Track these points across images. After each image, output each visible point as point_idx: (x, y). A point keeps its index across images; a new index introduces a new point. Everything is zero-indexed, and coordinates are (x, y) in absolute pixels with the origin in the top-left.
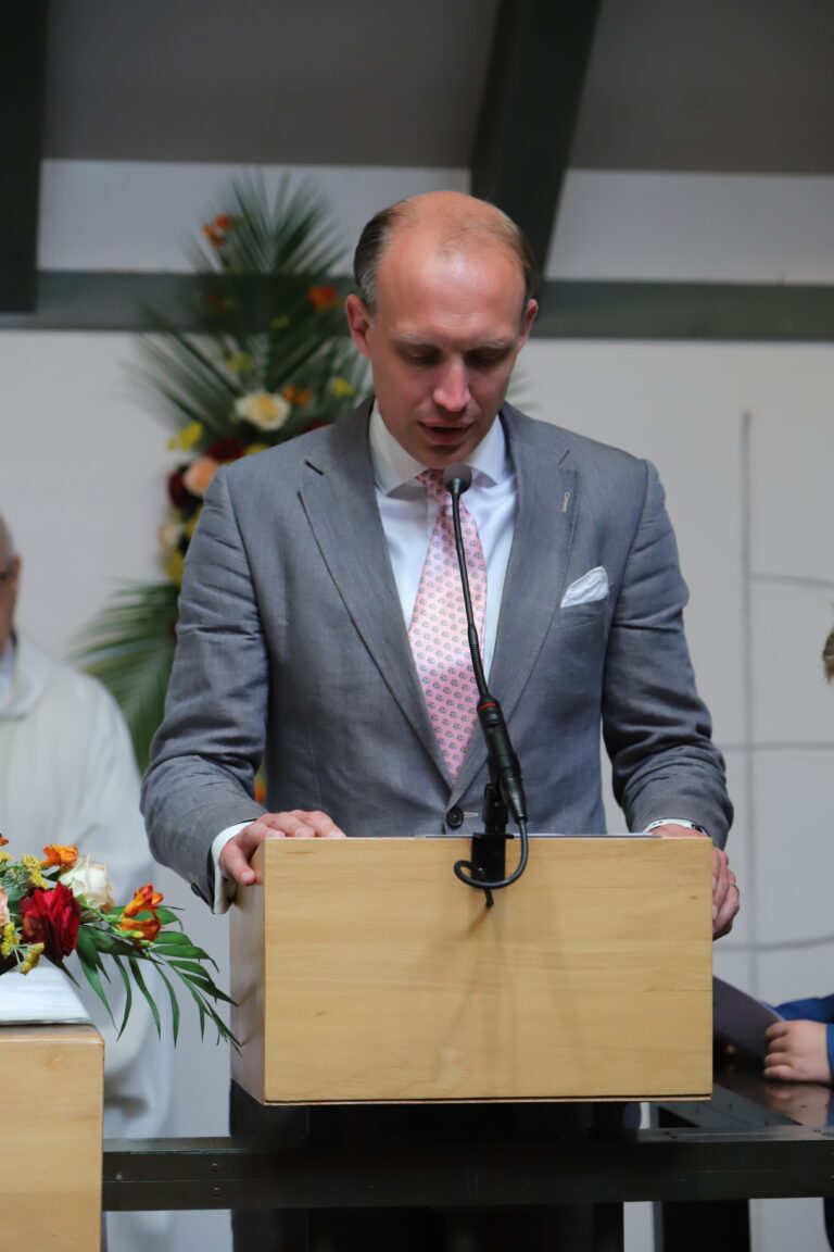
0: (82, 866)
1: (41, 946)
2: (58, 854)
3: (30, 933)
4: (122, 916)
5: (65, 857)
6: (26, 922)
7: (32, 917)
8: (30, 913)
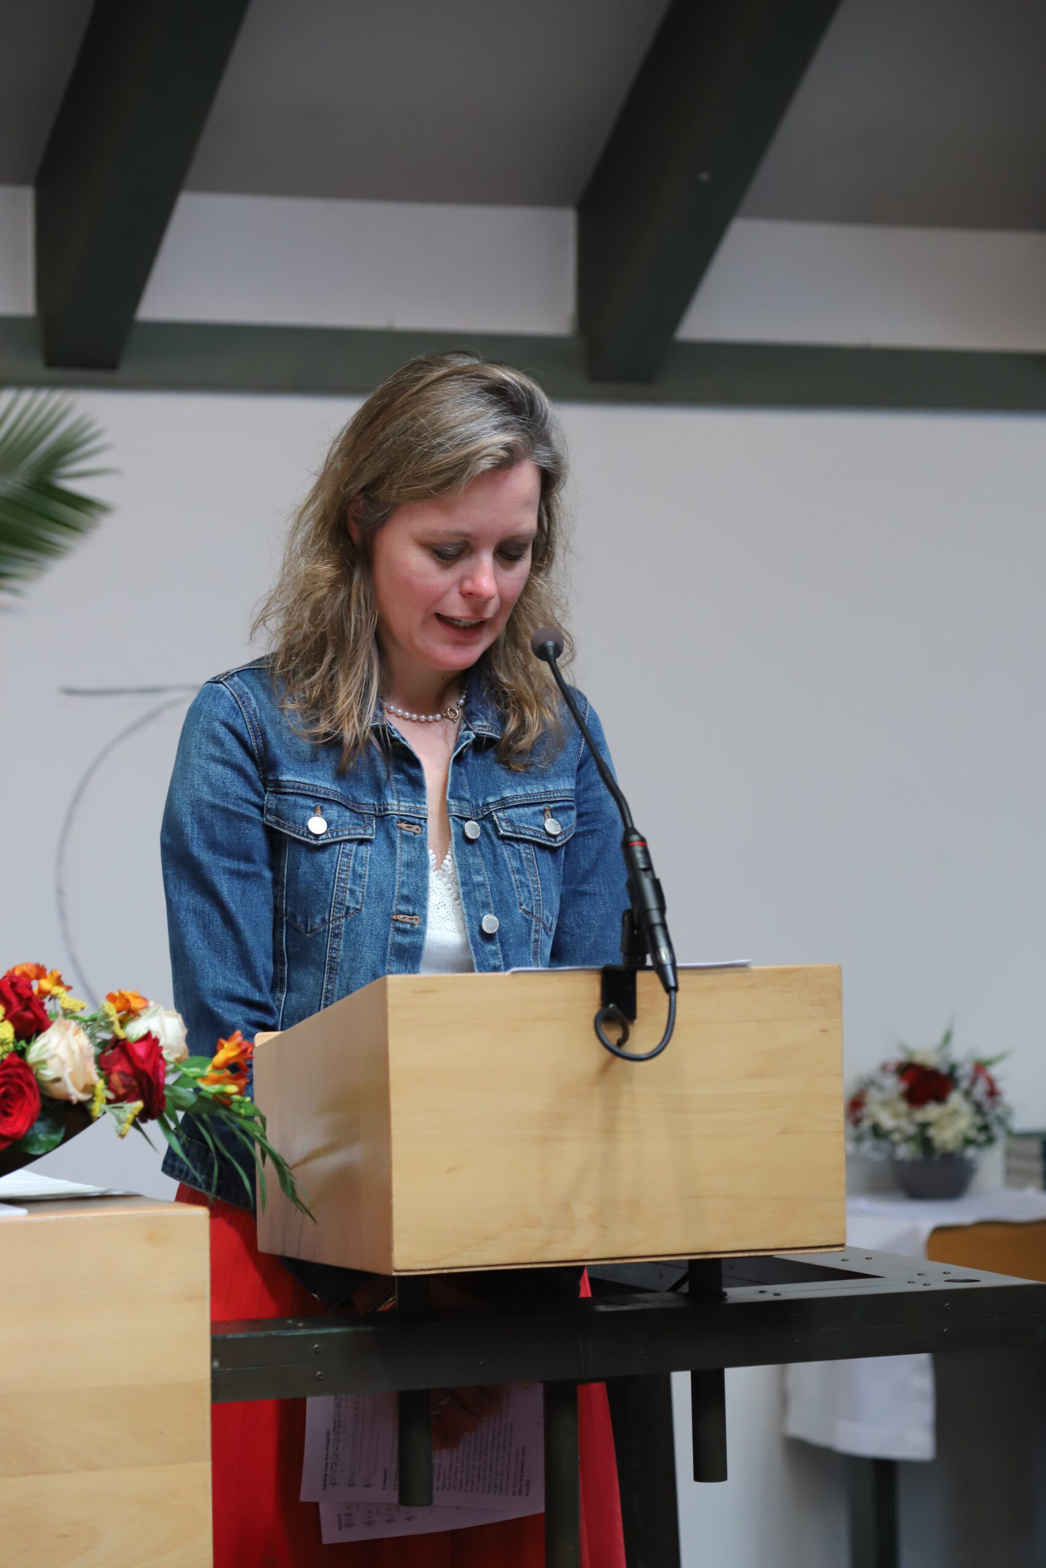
0: (155, 1013)
1: (139, 1105)
2: (128, 1001)
3: (122, 1091)
4: (209, 1068)
5: (135, 1004)
6: (115, 1078)
7: (121, 1072)
8: (118, 1067)
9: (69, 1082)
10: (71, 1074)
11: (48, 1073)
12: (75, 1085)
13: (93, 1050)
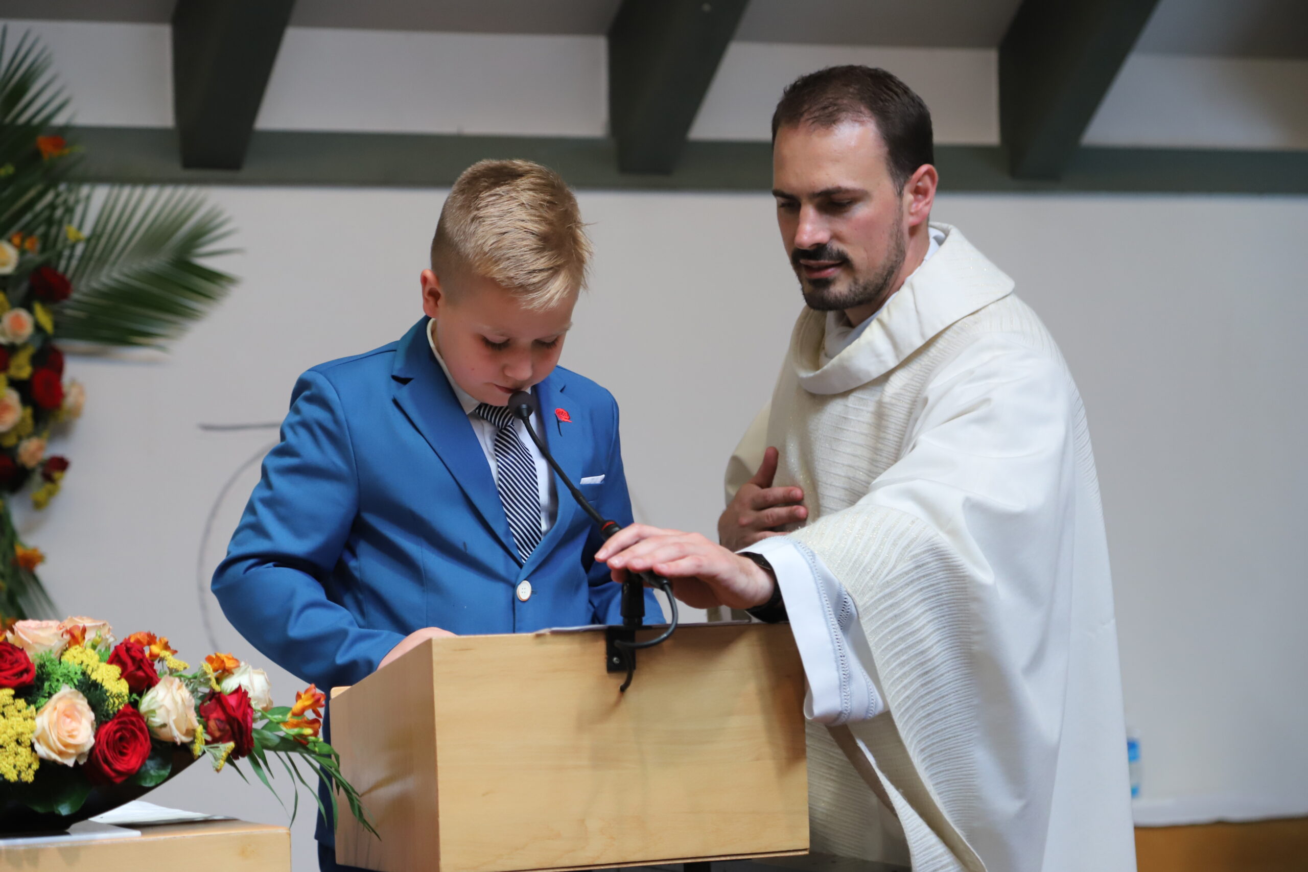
0: (245, 671)
1: (231, 745)
2: (223, 661)
3: (217, 734)
4: (289, 715)
5: (229, 664)
6: (212, 724)
7: (217, 720)
8: (214, 715)
9: (173, 727)
10: (175, 721)
11: (157, 720)
12: (178, 729)
13: (193, 702)
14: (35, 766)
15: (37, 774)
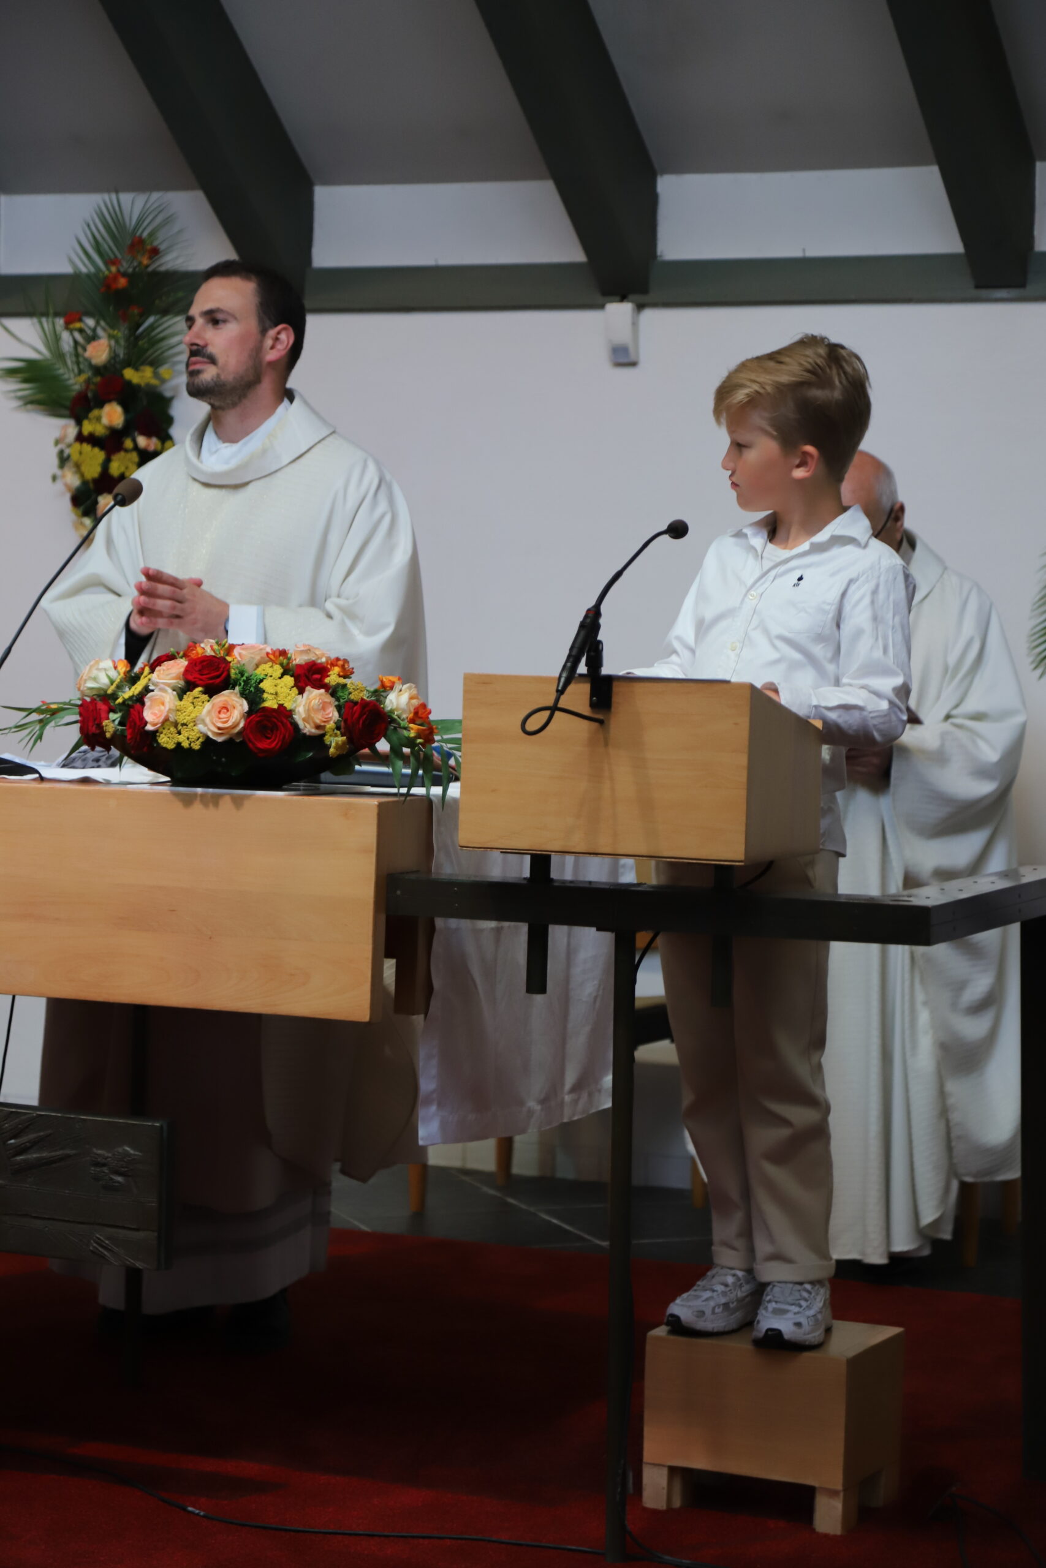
0: (396, 692)
14: (201, 740)
15: (203, 744)
